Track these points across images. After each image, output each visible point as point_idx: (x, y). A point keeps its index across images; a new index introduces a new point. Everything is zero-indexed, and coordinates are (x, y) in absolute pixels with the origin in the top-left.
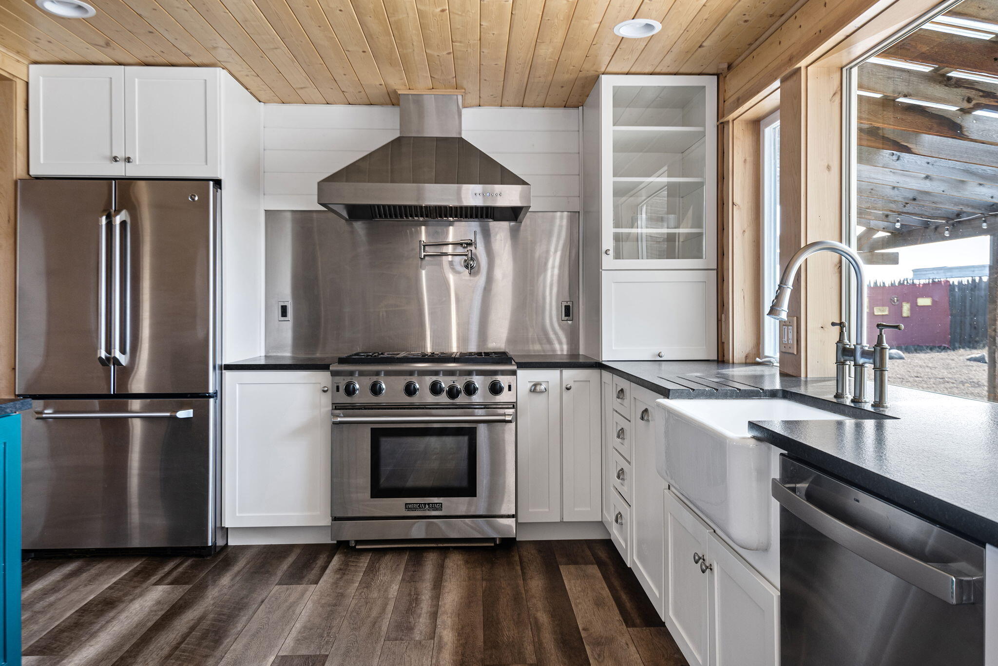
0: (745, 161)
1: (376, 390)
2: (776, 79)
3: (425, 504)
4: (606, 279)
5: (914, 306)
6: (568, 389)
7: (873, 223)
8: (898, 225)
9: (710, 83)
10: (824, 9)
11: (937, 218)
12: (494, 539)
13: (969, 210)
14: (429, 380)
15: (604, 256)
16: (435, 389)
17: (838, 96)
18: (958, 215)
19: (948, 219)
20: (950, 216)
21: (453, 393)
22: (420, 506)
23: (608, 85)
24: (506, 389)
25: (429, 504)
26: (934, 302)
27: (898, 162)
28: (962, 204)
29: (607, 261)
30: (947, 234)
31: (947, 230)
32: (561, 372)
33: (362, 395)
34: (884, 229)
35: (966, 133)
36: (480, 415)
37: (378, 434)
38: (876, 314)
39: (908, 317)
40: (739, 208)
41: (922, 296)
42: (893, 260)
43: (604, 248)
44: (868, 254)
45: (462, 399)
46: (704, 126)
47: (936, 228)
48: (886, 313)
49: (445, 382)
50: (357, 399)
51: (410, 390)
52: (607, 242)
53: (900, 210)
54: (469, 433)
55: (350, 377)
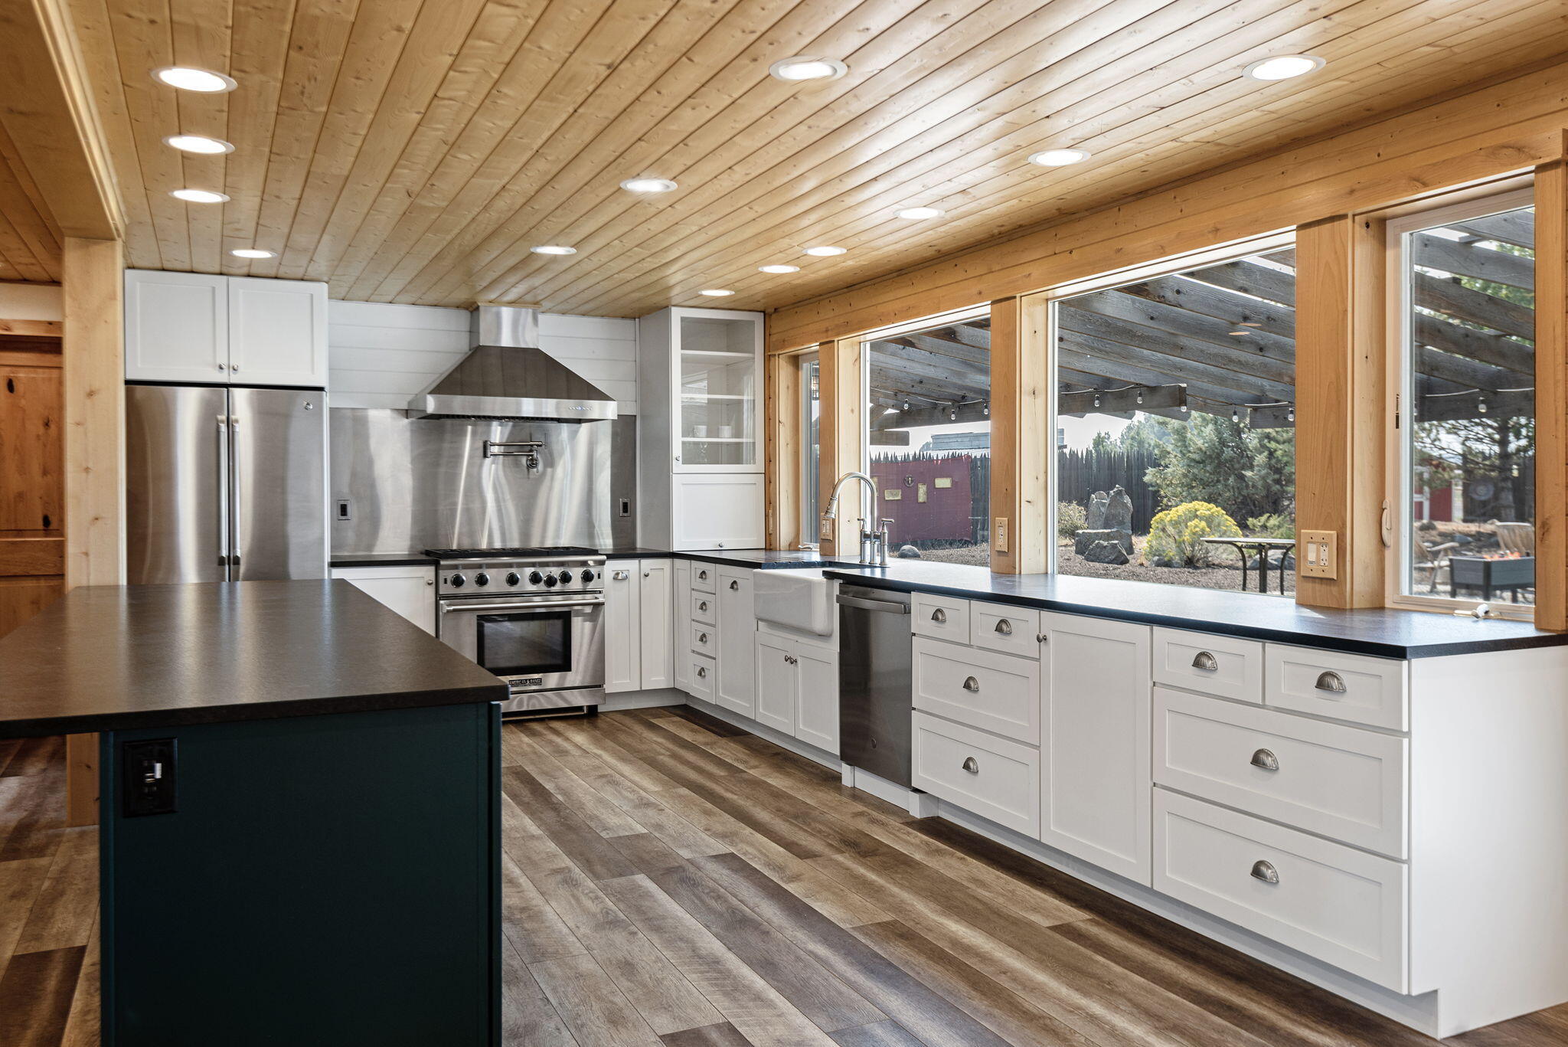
0: (788, 388)
1: (482, 581)
2: (816, 342)
3: (526, 680)
4: (676, 481)
5: (932, 489)
6: (646, 576)
7: (882, 400)
8: (906, 407)
9: (758, 319)
10: (849, 307)
11: (944, 399)
12: (580, 708)
13: (972, 395)
14: (529, 571)
15: (674, 461)
16: (535, 579)
17: (857, 363)
18: (964, 397)
19: (954, 401)
20: (957, 398)
21: (551, 582)
22: (522, 683)
23: (677, 315)
24: (596, 577)
25: (530, 680)
26: (954, 483)
27: (904, 351)
28: (966, 389)
29: (677, 467)
30: (953, 417)
31: (953, 413)
32: (640, 562)
33: (470, 587)
34: (893, 407)
35: (958, 338)
36: (577, 599)
37: (483, 619)
38: (887, 499)
39: (924, 503)
40: (784, 425)
41: (942, 476)
42: (904, 440)
43: (674, 456)
44: (878, 433)
45: (558, 587)
46: (754, 353)
47: (944, 409)
48: (899, 498)
49: (544, 573)
50: (464, 590)
51: (513, 580)
52: (677, 450)
53: (909, 390)
54: (564, 617)
55: (457, 570)
